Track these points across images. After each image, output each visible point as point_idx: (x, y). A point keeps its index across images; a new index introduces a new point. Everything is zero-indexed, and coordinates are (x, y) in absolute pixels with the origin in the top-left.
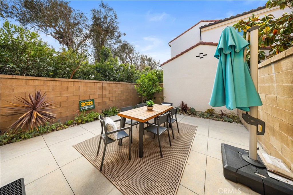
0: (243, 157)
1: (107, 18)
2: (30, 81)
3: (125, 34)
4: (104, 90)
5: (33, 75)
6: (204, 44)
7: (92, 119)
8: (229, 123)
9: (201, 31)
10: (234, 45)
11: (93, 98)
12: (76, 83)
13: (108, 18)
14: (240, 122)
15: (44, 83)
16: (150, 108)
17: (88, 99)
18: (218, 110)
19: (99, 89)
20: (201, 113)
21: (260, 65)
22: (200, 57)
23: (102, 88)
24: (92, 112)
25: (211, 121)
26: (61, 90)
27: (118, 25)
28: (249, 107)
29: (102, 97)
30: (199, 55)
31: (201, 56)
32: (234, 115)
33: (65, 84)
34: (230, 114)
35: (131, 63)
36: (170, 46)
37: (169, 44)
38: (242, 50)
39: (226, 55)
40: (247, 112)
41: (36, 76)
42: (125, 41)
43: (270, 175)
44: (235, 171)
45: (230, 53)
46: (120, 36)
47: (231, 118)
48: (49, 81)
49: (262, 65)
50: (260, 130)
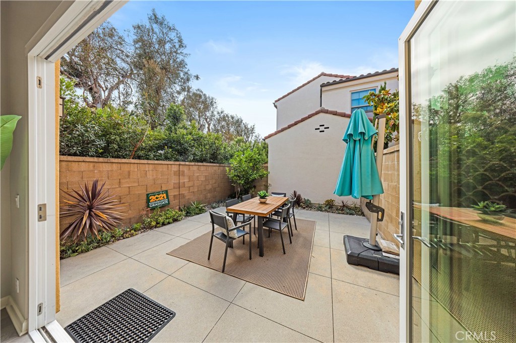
0: (365, 244)
1: (165, 43)
2: (73, 164)
3: (197, 77)
4: (182, 175)
5: (75, 154)
6: (327, 112)
7: (171, 220)
8: (351, 216)
9: (322, 90)
10: (364, 133)
11: (166, 189)
12: (141, 165)
13: (167, 44)
14: (363, 214)
15: (94, 166)
16: (263, 200)
17: (159, 190)
18: (338, 200)
19: (175, 174)
20: (318, 205)
21: (385, 151)
22: (320, 130)
23: (179, 174)
24: (168, 210)
25: (331, 214)
26: (119, 177)
27: (186, 60)
28: (373, 196)
29: (179, 186)
30: (318, 127)
31: (322, 128)
32: (357, 206)
33: (126, 168)
34: (352, 206)
35: (208, 128)
36: (276, 107)
37: (274, 104)
38: (370, 138)
39: (355, 141)
40: (370, 201)
41: (79, 156)
42: (198, 90)
43: (384, 254)
44: (357, 255)
45: (360, 140)
46: (188, 80)
47: (353, 210)
48: (101, 164)
49: (387, 151)
50: (380, 218)
